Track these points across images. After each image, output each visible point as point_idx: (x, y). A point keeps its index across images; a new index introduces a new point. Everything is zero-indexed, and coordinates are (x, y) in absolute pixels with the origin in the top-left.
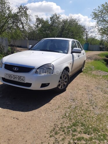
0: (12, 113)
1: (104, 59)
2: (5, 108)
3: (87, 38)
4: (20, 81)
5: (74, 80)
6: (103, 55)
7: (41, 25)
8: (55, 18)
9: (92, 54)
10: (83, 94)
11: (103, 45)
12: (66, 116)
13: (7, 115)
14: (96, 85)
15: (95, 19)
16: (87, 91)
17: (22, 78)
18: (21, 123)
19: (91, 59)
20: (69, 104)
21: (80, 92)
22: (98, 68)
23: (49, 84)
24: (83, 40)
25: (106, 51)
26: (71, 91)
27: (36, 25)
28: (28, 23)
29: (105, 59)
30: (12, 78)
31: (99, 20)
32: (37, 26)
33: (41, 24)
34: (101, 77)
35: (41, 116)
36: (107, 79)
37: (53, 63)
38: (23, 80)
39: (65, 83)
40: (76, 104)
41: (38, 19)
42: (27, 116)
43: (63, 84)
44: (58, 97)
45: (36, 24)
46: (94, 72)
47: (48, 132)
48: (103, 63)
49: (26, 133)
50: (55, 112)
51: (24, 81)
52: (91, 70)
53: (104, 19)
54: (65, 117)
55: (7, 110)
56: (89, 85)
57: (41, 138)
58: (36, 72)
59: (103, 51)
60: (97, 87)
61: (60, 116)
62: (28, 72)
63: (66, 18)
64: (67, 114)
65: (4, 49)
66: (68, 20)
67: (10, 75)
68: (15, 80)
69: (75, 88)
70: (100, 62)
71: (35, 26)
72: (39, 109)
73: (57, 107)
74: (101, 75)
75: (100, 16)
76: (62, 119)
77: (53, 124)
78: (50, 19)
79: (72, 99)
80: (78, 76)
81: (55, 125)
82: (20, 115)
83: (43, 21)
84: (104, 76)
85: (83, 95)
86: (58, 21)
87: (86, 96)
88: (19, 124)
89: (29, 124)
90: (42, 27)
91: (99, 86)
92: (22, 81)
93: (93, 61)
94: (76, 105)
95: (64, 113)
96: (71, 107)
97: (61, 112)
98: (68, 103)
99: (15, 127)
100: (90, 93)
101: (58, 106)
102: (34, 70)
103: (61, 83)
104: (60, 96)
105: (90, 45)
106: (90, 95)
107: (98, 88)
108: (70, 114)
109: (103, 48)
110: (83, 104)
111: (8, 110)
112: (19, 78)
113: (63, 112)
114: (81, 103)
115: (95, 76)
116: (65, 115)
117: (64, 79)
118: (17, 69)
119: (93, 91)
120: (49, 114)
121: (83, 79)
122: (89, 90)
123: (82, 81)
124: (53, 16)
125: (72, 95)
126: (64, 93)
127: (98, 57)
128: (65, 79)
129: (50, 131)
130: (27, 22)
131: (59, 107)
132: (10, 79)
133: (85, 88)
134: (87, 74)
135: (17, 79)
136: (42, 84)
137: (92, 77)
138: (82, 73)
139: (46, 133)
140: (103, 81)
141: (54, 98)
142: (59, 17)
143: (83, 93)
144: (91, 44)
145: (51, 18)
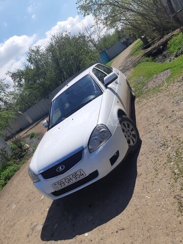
0: (107, 227)
1: (144, 55)
2: (92, 229)
3: (95, 46)
4: (79, 179)
5: (138, 118)
6: (136, 50)
7: (23, 80)
8: (34, 56)
9: (121, 62)
10: (167, 127)
11: (124, 36)
12: (178, 174)
13: (104, 235)
14: (172, 101)
15: (88, 14)
16: (169, 119)
17: (79, 173)
18: (134, 231)
19: (128, 69)
20: (165, 156)
21: (161, 127)
22: (150, 75)
23: (118, 152)
24: (94, 53)
25: (134, 40)
26: (148, 135)
27: (17, 86)
28: (7, 93)
29: (146, 54)
30: (66, 183)
31: (95, 10)
32: (21, 86)
33: (22, 78)
34: (166, 84)
35: (146, 201)
36: (176, 80)
37: (100, 122)
38: (83, 175)
39: (134, 132)
40: (173, 147)
41: (14, 76)
42: (130, 216)
43: (131, 136)
44: (141, 158)
45: (17, 84)
46: (151, 85)
47: (177, 215)
48: (148, 61)
49: (152, 237)
50: (158, 181)
51: (85, 175)
52: (144, 84)
53: (100, 3)
54: (177, 176)
55: (97, 228)
56: (161, 108)
57: (177, 229)
58: (90, 151)
59: (131, 44)
60: (175, 102)
61: (171, 181)
62: (81, 160)
63: (49, 44)
64: (176, 171)
65: (5, 151)
66: (54, 44)
67: (60, 182)
68: (72, 182)
69: (150, 127)
70: (143, 63)
71: (17, 88)
72: (134, 193)
73: (154, 172)
74: (163, 82)
75: (91, 3)
76: (176, 182)
77: (172, 198)
78: (29, 62)
79: (161, 145)
80: (136, 107)
81: (175, 197)
82: (120, 222)
83: (22, 72)
84: (168, 79)
85: (169, 128)
86: (40, 56)
87: (174, 127)
88: (131, 234)
89: (143, 224)
90: (27, 80)
91: (175, 98)
92: (82, 177)
93: (132, 70)
94: (175, 149)
95: (171, 173)
96: (171, 158)
97: (165, 174)
98: (162, 156)
99: (131, 241)
100: (175, 117)
101: (153, 170)
102: (86, 151)
103: (129, 136)
104: (142, 155)
105: (107, 51)
106: (178, 121)
107: (177, 103)
108: (178, 167)
109: (127, 39)
110: (181, 141)
111: (99, 227)
112: (74, 176)
113: (168, 172)
114: (177, 141)
115: (157, 89)
116: (175, 174)
117: (128, 129)
118: (62, 167)
119: (175, 112)
120: (155, 190)
121: (145, 106)
122: (170, 115)
123: (149, 111)
124: (29, 55)
125: (155, 140)
126: (142, 146)
127: (134, 58)
128: (129, 127)
129: (179, 211)
130: (5, 93)
131: (157, 171)
132: (63, 187)
133: (162, 117)
134: (144, 95)
135: (74, 179)
136: (110, 159)
137: (155, 95)
138: (137, 100)
139: (175, 217)
140: (175, 87)
141: (138, 164)
142: (38, 51)
143: (166, 125)
144: (107, 49)
145: (30, 60)
